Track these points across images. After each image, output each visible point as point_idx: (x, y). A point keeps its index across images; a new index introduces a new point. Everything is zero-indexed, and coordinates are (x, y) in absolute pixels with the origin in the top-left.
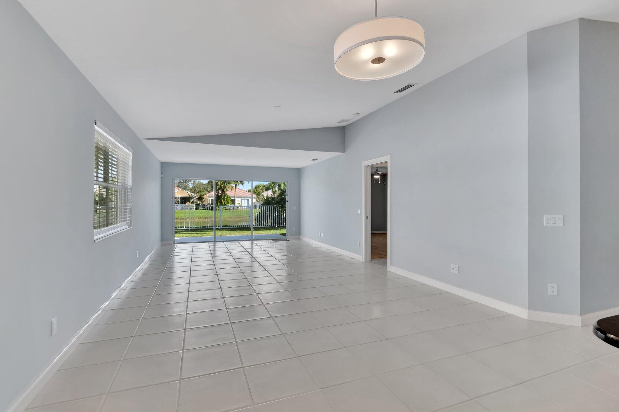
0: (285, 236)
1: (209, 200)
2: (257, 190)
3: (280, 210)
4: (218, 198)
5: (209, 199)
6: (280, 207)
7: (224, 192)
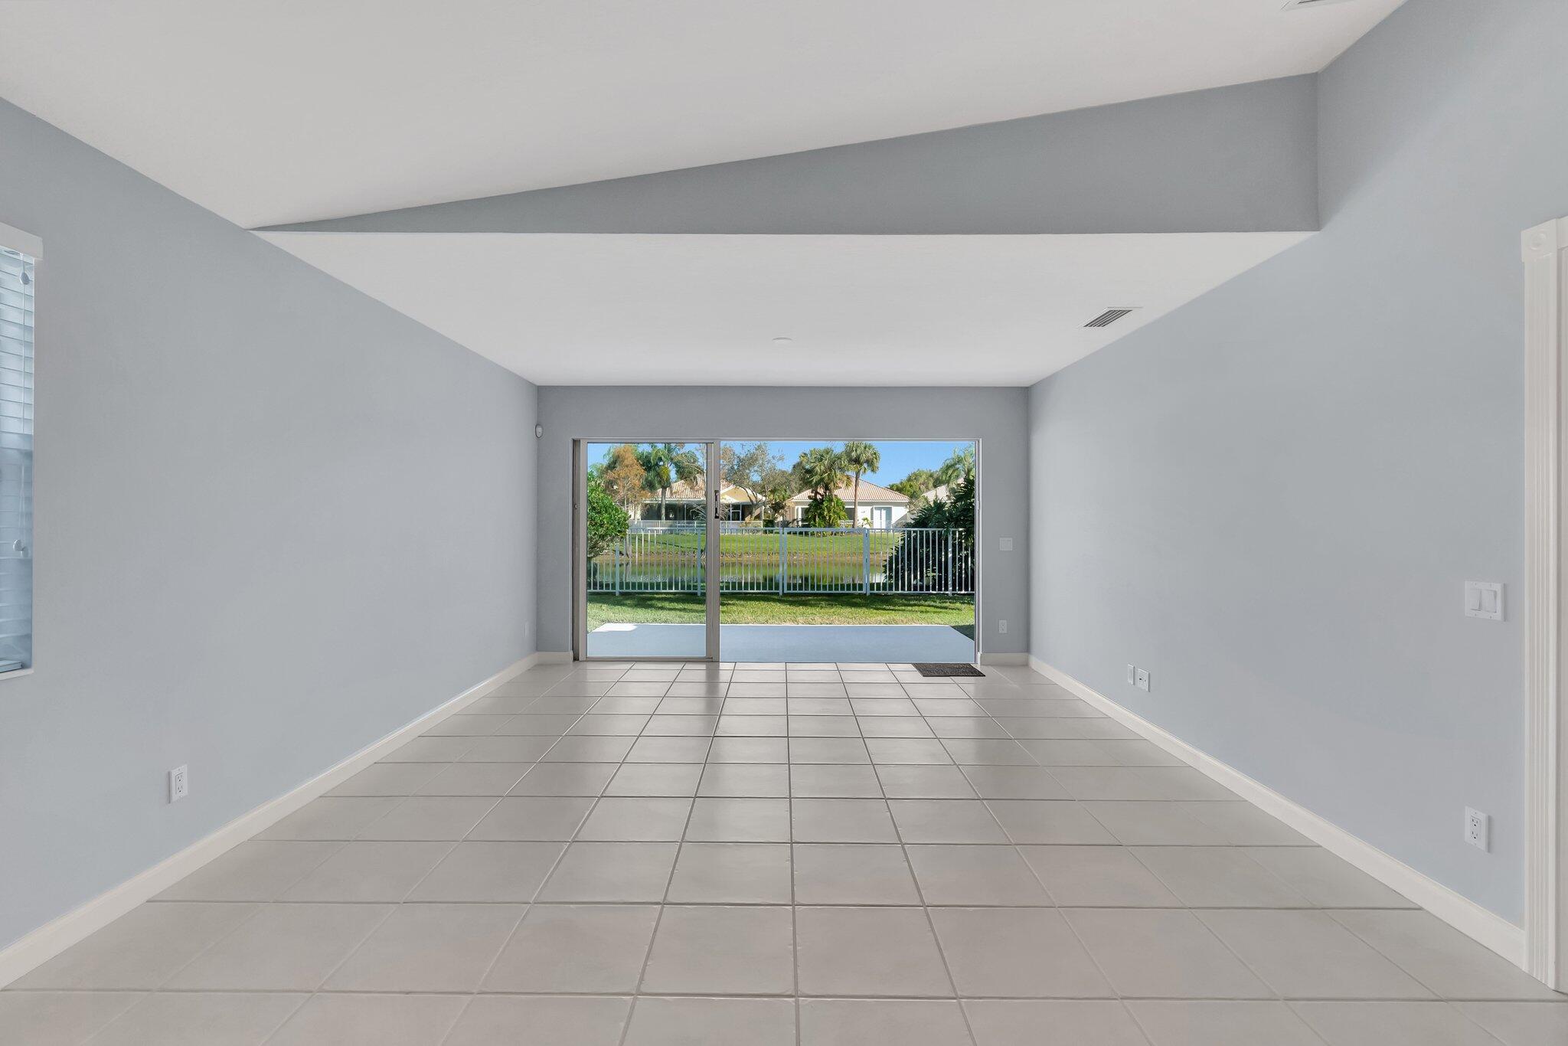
0: (973, 638)
1: (797, 510)
2: (911, 486)
3: (960, 544)
4: (816, 506)
5: (796, 507)
6: (960, 533)
7: (830, 492)
